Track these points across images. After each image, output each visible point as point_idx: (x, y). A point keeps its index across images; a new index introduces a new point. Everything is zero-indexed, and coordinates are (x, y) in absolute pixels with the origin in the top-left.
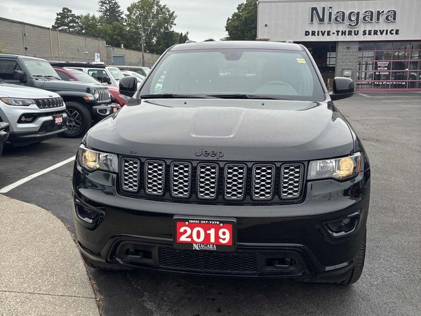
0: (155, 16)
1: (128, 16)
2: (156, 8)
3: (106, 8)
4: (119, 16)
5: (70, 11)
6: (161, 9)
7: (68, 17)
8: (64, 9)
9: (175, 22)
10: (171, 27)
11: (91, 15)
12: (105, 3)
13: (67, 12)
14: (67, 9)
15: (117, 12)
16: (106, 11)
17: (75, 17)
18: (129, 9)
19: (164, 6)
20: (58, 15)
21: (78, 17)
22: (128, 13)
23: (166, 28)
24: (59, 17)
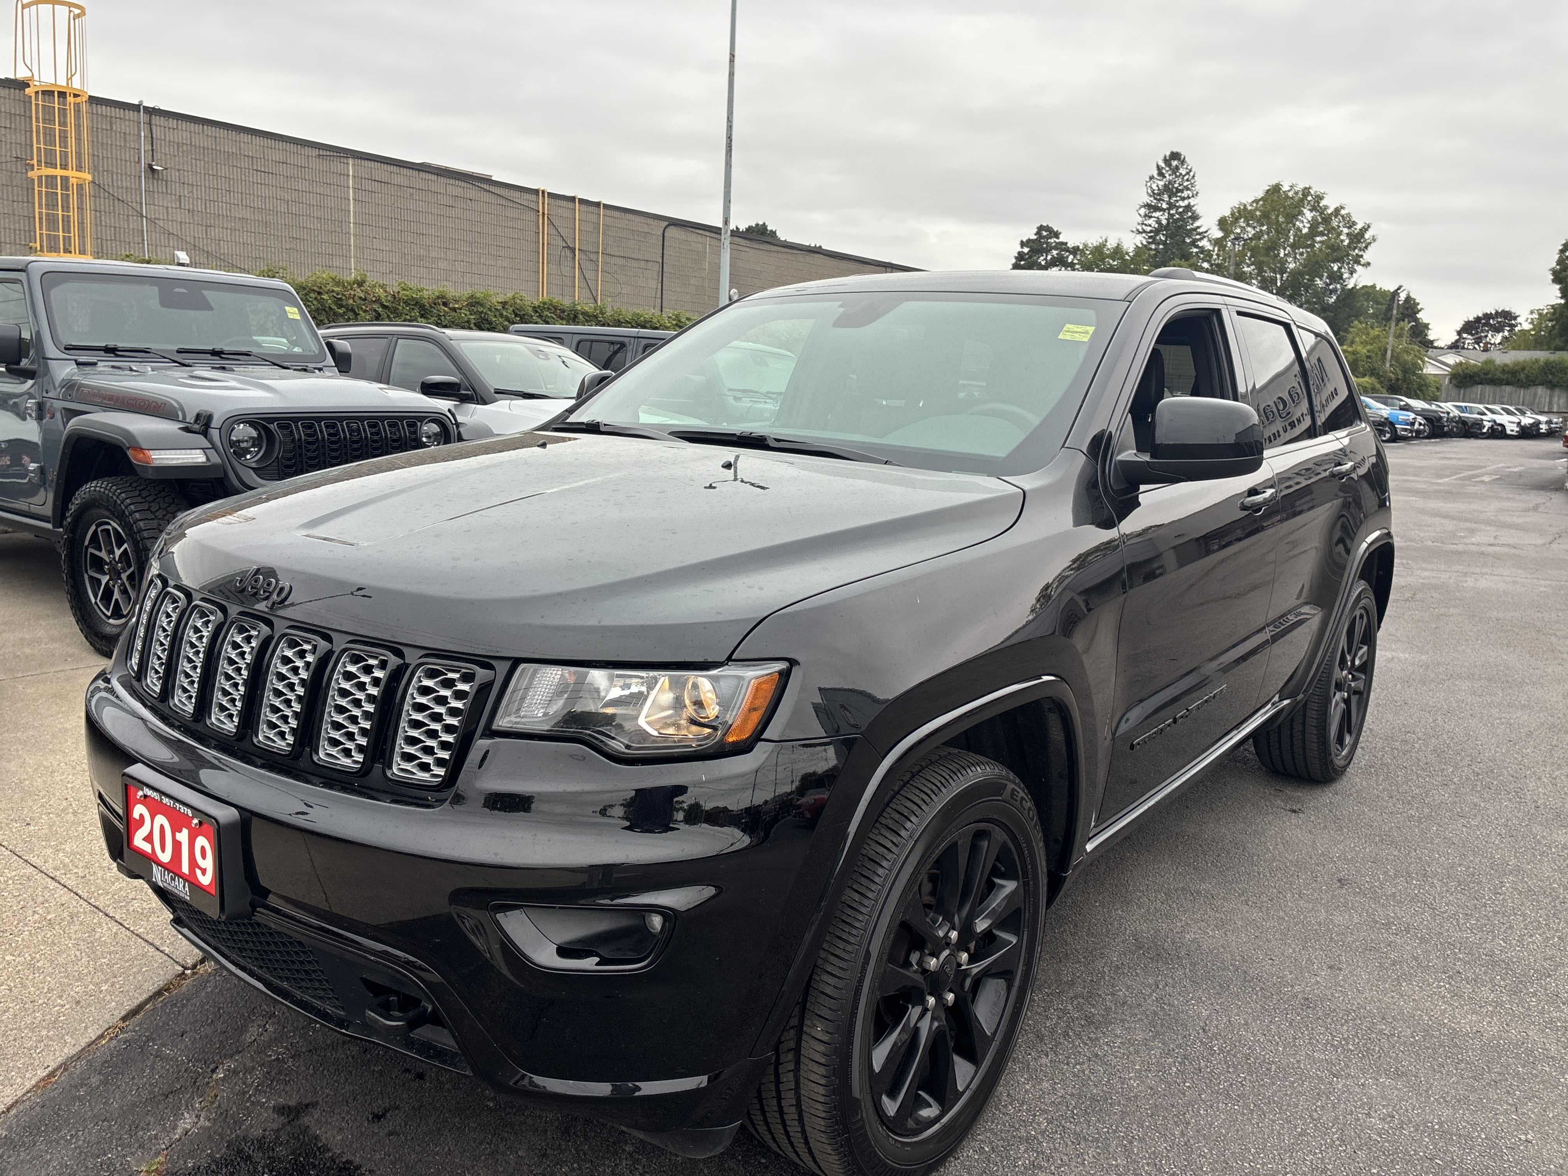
0: (1301, 241)
1: (1218, 242)
2: (1309, 215)
3: (1158, 221)
4: (1194, 243)
5: (1057, 235)
6: (1327, 220)
7: (1047, 251)
8: (1041, 228)
9: (1367, 256)
10: (1352, 272)
11: (1111, 244)
12: (1157, 209)
13: (1048, 237)
14: (1048, 229)
15: (1189, 233)
16: (1157, 231)
17: (1067, 250)
18: (1223, 223)
19: (1337, 211)
20: (1023, 244)
21: (1075, 251)
22: (1219, 234)
23: (1336, 277)
24: (1026, 250)
